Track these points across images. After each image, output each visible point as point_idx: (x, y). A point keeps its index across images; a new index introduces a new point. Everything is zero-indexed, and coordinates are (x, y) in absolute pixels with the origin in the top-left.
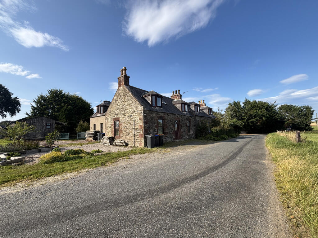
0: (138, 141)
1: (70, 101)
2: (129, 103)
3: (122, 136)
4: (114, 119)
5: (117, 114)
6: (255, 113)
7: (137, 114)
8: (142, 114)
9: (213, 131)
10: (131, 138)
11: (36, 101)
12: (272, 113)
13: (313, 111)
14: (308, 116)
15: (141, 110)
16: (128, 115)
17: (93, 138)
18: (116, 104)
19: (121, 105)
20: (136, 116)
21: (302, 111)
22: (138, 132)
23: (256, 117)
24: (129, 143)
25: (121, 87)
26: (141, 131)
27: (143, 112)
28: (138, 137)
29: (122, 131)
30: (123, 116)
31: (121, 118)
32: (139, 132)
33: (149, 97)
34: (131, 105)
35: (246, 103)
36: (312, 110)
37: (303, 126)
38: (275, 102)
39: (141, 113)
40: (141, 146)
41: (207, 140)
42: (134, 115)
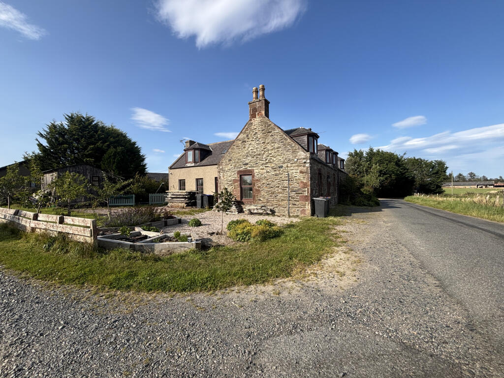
0: (298, 207)
1: (111, 138)
2: (276, 145)
3: (260, 200)
4: (239, 172)
5: (247, 164)
6: (386, 168)
7: (294, 165)
8: (308, 165)
9: (365, 193)
10: (280, 203)
11: (44, 133)
12: (402, 169)
13: (447, 168)
14: (440, 174)
15: (304, 159)
16: (273, 165)
17: (186, 203)
18: (244, 147)
19: (256, 148)
20: (292, 168)
21: (433, 167)
22: (296, 193)
23: (387, 174)
24: (276, 210)
25: (255, 119)
26: (306, 191)
27: (308, 161)
28: (298, 201)
29: (258, 191)
30: (261, 167)
31: (255, 171)
32: (299, 193)
33: (303, 137)
34: (280, 149)
35: (370, 153)
36: (445, 166)
37: (433, 187)
38: (405, 154)
39: (305, 163)
40: (305, 214)
41: (358, 206)
42: (289, 165)
